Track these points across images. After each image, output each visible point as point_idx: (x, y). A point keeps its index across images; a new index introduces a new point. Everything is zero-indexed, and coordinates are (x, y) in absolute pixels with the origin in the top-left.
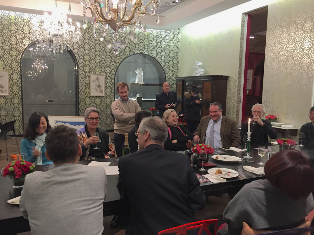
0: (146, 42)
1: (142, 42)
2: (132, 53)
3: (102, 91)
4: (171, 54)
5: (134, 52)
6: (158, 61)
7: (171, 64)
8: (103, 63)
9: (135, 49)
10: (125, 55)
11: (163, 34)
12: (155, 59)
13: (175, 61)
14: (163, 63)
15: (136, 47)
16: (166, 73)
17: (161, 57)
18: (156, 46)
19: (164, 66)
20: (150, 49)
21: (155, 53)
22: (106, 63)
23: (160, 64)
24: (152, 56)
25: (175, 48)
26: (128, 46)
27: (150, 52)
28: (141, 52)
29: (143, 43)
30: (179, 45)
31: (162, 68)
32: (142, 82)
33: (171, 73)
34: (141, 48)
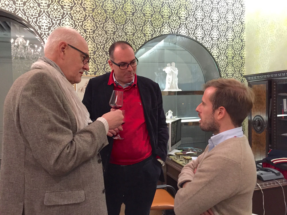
0: (183, 13)
1: (176, 12)
2: (158, 34)
4: (230, 35)
5: (160, 32)
6: (205, 48)
7: (230, 52)
9: (162, 26)
10: (144, 38)
12: (201, 44)
13: (238, 46)
14: (215, 52)
15: (163, 22)
16: (221, 69)
17: (212, 39)
18: (203, 20)
19: (218, 57)
20: (191, 25)
21: (199, 33)
23: (209, 52)
24: (194, 38)
25: (237, 22)
26: (150, 20)
27: (190, 32)
28: (173, 31)
29: (177, 14)
30: (245, 18)
31: (215, 60)
32: (176, 88)
33: (230, 70)
34: (174, 24)
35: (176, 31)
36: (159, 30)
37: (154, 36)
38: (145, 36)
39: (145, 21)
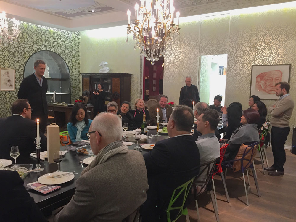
0: (52, 40)
1: (48, 39)
2: (40, 50)
3: (11, 85)
4: (73, 53)
6: (62, 58)
7: (74, 61)
8: (12, 58)
9: (42, 46)
10: (33, 51)
11: (66, 34)
12: (60, 56)
13: (77, 58)
14: (67, 60)
15: (42, 44)
16: (70, 69)
17: (65, 54)
18: (61, 45)
19: (68, 63)
20: (56, 47)
21: (60, 51)
22: (15, 57)
23: (64, 60)
24: (57, 53)
25: (76, 47)
26: (36, 42)
27: (55, 50)
28: (47, 49)
30: (80, 45)
32: (48, 77)
33: (74, 69)
34: (47, 45)
35: (49, 49)
36: (40, 48)
37: (38, 50)
38: (34, 50)
39: (34, 43)
